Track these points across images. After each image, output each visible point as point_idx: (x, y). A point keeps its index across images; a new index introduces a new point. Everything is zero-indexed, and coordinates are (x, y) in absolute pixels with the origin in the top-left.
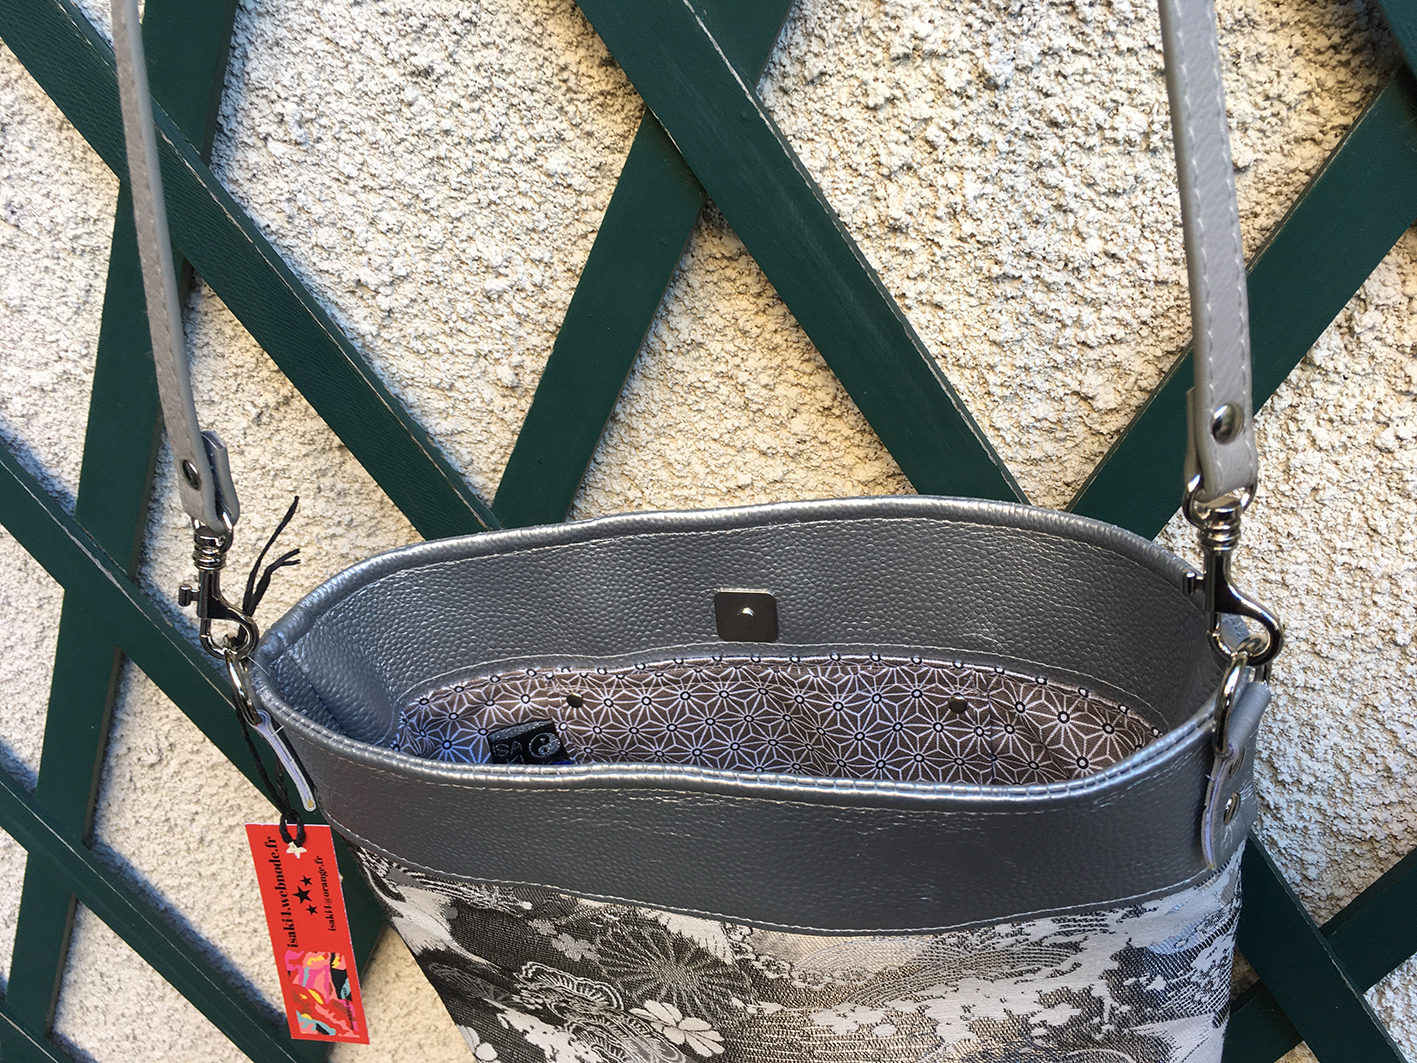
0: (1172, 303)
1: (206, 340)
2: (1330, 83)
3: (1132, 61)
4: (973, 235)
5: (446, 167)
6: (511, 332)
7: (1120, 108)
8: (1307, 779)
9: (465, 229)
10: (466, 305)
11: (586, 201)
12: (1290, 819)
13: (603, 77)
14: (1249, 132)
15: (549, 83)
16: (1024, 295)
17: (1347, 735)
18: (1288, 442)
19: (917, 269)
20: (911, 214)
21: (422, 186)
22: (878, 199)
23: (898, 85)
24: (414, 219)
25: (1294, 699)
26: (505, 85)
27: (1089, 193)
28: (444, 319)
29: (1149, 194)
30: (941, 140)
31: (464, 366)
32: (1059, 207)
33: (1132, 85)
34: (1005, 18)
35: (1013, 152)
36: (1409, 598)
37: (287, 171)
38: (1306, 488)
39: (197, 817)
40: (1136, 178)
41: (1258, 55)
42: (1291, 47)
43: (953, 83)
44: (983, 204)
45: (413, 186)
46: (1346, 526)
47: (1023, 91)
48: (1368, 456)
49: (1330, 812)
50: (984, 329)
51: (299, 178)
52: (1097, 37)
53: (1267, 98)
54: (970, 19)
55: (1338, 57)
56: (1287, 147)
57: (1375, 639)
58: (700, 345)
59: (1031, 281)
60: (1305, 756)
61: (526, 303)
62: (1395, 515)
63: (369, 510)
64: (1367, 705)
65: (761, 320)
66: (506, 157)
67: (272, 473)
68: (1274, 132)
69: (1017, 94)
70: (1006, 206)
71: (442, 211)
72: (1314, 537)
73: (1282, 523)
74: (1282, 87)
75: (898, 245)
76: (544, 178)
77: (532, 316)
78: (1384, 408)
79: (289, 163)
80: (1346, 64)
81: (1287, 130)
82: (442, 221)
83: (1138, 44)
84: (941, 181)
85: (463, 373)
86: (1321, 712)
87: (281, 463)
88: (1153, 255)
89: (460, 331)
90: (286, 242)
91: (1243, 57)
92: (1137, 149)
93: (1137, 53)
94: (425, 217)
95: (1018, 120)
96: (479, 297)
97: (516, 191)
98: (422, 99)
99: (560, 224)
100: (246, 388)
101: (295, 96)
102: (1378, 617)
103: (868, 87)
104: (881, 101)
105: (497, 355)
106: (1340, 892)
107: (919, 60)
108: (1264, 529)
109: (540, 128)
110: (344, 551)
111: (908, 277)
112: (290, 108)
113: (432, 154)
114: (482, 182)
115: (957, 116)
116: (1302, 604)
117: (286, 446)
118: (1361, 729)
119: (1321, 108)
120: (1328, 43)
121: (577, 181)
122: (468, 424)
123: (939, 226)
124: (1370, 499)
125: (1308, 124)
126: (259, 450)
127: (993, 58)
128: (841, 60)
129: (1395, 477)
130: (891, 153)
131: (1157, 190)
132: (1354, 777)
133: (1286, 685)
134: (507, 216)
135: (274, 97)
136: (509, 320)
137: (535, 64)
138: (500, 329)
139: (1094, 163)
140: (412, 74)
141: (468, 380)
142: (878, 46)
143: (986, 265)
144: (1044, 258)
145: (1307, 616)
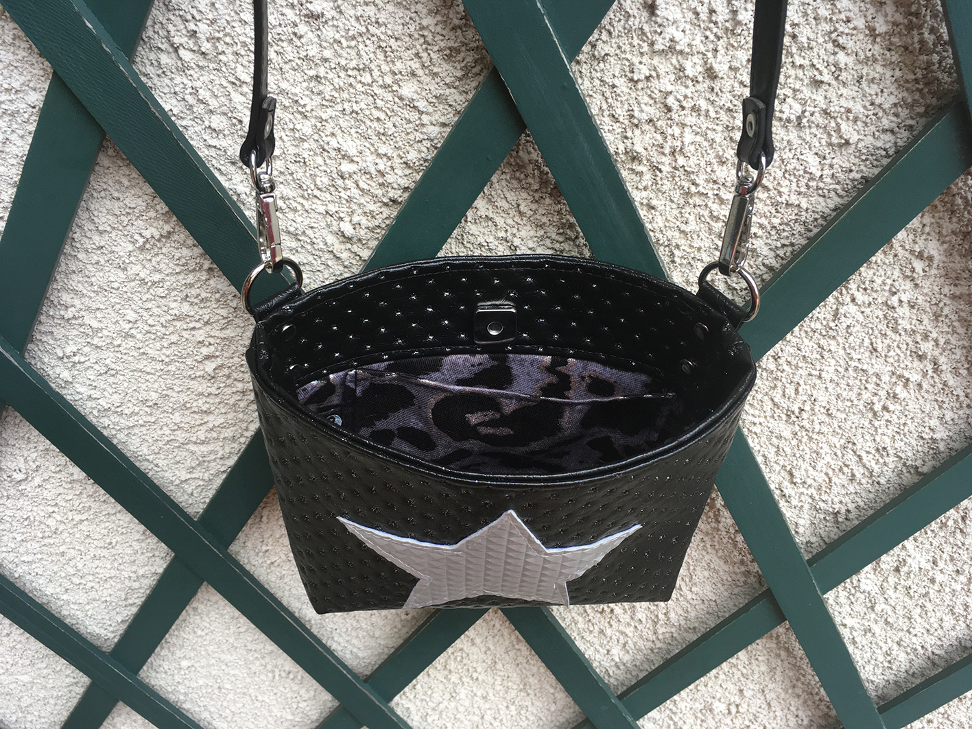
0: (793, 217)
1: (105, 187)
2: (910, 100)
4: (683, 166)
5: (322, 84)
6: (355, 201)
7: (787, 100)
8: (809, 481)
9: (329, 128)
10: (322, 179)
11: (425, 119)
12: (794, 502)
13: (453, 37)
14: (859, 123)
15: (410, 36)
16: (706, 205)
17: (835, 457)
18: (840, 299)
19: (644, 184)
20: (646, 149)
21: (301, 95)
22: (626, 138)
23: (655, 69)
24: (291, 117)
25: (810, 438)
26: (378, 32)
28: (305, 187)
29: (793, 151)
31: (314, 220)
33: (797, 87)
34: (729, 36)
35: (717, 119)
36: (884, 386)
37: (191, 72)
38: (844, 325)
39: (54, 515)
40: (788, 142)
41: (873, 80)
42: (893, 76)
45: (296, 95)
46: (860, 347)
47: (731, 82)
48: (881, 309)
49: (817, 498)
50: (678, 223)
51: (201, 78)
53: (872, 104)
54: (708, 33)
55: (917, 86)
56: (877, 134)
57: (862, 407)
58: (491, 219)
59: (712, 197)
60: (811, 469)
61: (368, 182)
62: (887, 342)
63: (224, 312)
64: (849, 442)
65: (534, 206)
66: (370, 82)
67: (150, 284)
68: (872, 124)
70: (706, 151)
71: (314, 113)
72: (842, 352)
73: (826, 343)
74: (883, 100)
75: (634, 167)
76: (396, 100)
77: (372, 191)
78: (896, 284)
79: (194, 66)
80: (920, 91)
81: (879, 124)
82: (313, 121)
83: (806, 63)
84: (670, 131)
85: (313, 225)
86: (824, 446)
87: (157, 277)
88: (787, 189)
89: (316, 196)
90: (184, 123)
91: (864, 78)
92: (792, 124)
93: (803, 69)
94: (299, 117)
96: (335, 176)
97: (372, 106)
98: (310, 33)
99: (402, 131)
100: (135, 223)
101: (207, 19)
102: (866, 396)
103: (635, 67)
104: (642, 77)
105: (342, 215)
106: (813, 539)
107: (670, 54)
108: (816, 346)
109: (399, 65)
110: (201, 340)
111: (637, 188)
112: (203, 28)
113: (312, 73)
114: (348, 96)
116: (826, 388)
117: (162, 266)
118: (843, 455)
119: (901, 114)
120: (914, 77)
121: (421, 104)
122: (311, 258)
123: (664, 159)
124: (876, 332)
125: (892, 122)
126: (139, 267)
127: (718, 60)
128: (619, 47)
129: (893, 321)
130: (642, 111)
131: (799, 150)
132: (834, 479)
133: (808, 431)
134: (364, 123)
135: (189, 17)
136: (355, 192)
137: (402, 21)
138: (347, 198)
140: (306, 16)
141: (316, 230)
142: (644, 41)
143: (686, 184)
144: (723, 184)
145: (828, 394)
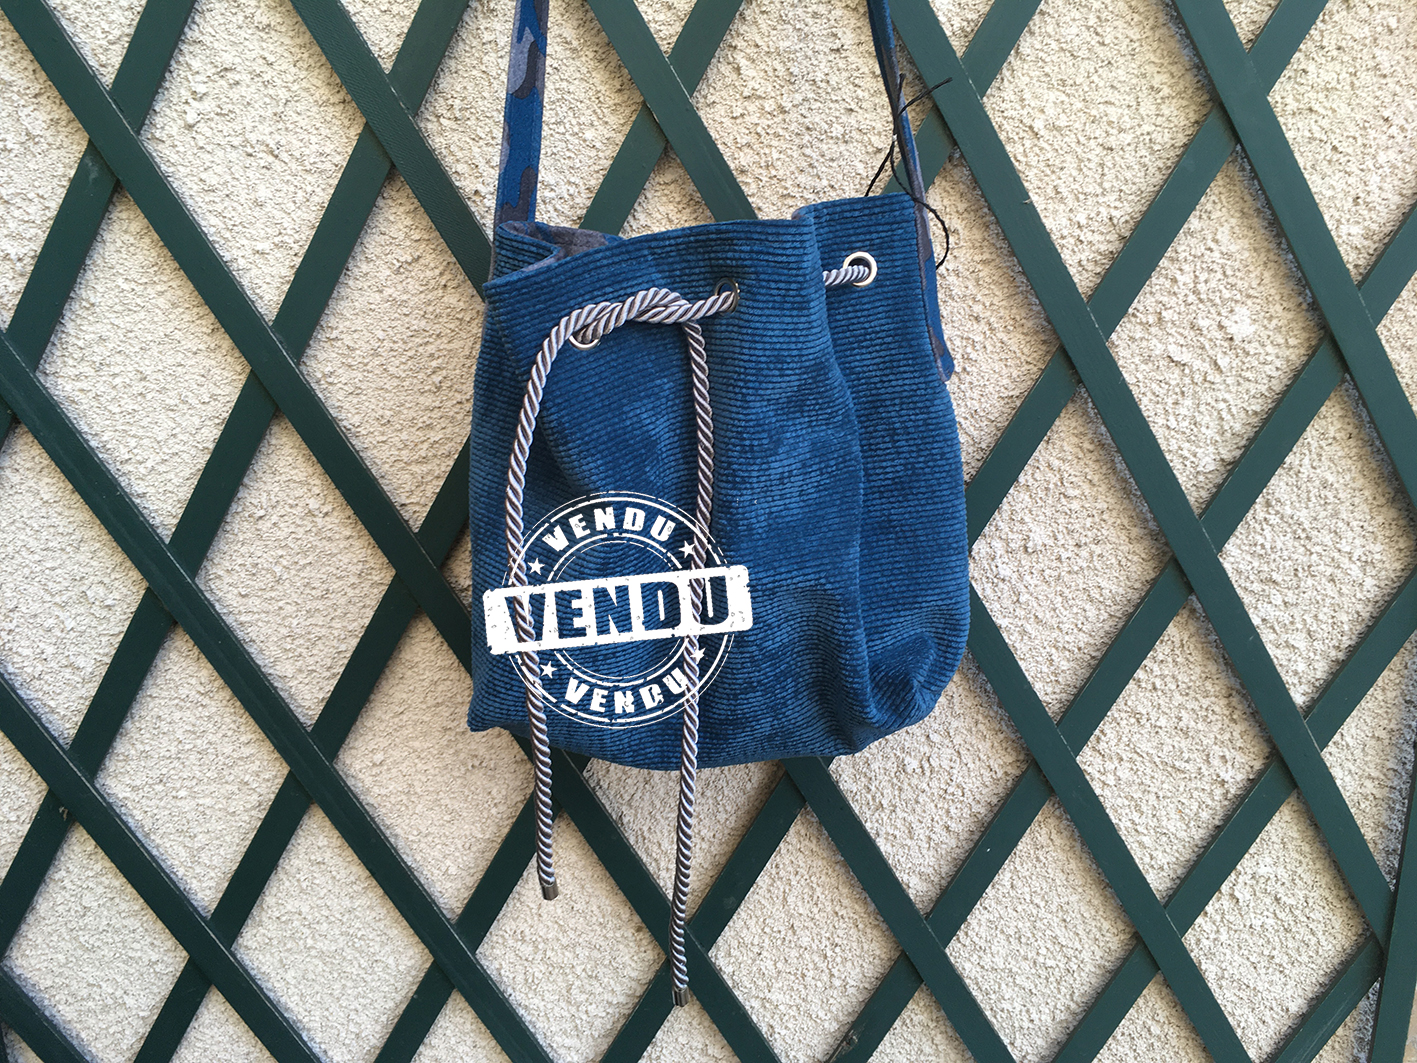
3: (837, 106)
27: (822, 160)
30: (763, 133)
32: (811, 165)
43: (768, 109)
44: (779, 163)
52: (823, 94)
69: (793, 116)
95: (793, 127)
115: (770, 123)
139: (824, 147)
